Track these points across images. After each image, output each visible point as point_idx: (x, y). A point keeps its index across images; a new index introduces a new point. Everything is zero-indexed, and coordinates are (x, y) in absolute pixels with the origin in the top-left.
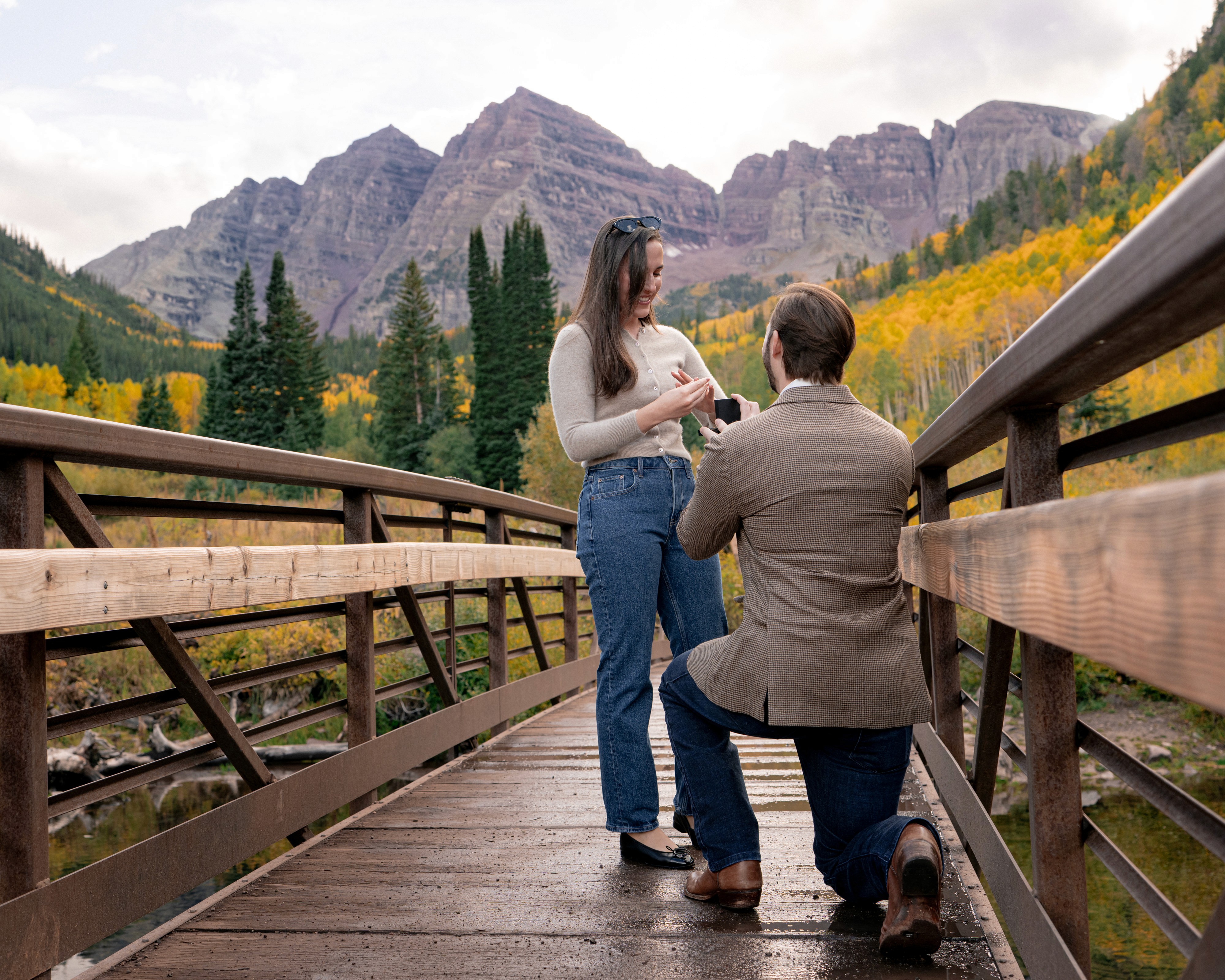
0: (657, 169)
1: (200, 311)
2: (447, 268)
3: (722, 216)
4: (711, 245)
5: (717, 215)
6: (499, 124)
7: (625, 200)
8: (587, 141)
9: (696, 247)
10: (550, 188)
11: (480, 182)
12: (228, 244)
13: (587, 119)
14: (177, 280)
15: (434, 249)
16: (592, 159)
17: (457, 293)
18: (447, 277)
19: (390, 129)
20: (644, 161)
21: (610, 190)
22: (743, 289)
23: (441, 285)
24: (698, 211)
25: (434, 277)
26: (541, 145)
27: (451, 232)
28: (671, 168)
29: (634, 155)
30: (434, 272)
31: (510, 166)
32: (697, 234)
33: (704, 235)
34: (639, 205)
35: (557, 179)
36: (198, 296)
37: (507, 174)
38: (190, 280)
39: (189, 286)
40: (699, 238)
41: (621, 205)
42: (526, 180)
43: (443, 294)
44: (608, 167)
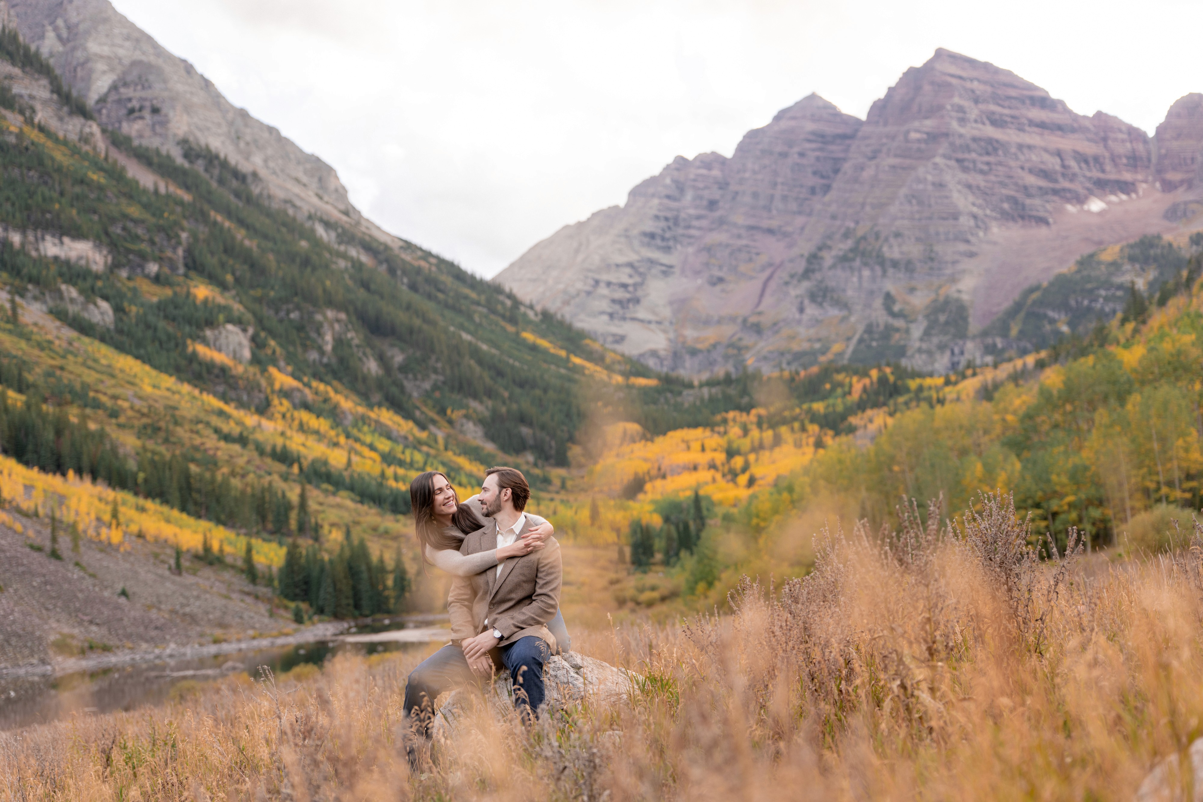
0: (1085, 117)
1: (639, 293)
2: (862, 246)
3: (1154, 160)
4: (1141, 192)
5: (1149, 160)
6: (918, 89)
7: (1046, 157)
8: (1009, 98)
9: (1124, 197)
10: (966, 156)
11: (896, 156)
12: (663, 224)
13: (1009, 73)
14: (618, 266)
15: (852, 225)
16: (1013, 117)
17: (872, 270)
18: (863, 254)
19: (813, 97)
20: (1070, 112)
21: (1030, 147)
22: (1152, 252)
23: (857, 263)
24: (1128, 158)
25: (851, 255)
26: (957, 111)
27: (868, 209)
28: (1099, 115)
29: (1060, 107)
30: (852, 250)
31: (925, 136)
32: (1126, 183)
33: (1133, 184)
34: (1062, 160)
35: (973, 146)
36: (637, 279)
37: (923, 146)
38: (630, 265)
39: (628, 270)
40: (1126, 187)
41: (1042, 162)
42: (941, 151)
43: (860, 270)
44: (1032, 123)
